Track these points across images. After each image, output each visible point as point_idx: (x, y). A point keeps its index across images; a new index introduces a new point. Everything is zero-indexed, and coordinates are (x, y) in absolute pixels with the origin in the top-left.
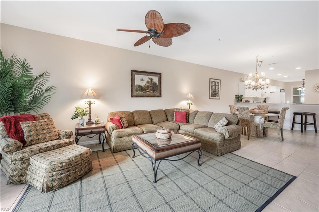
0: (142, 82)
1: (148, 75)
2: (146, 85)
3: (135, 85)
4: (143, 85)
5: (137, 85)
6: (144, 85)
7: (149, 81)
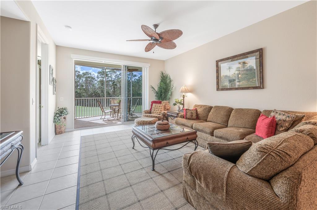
0: (230, 71)
1: (237, 60)
2: (234, 73)
3: (222, 76)
4: (230, 75)
5: (223, 76)
6: (233, 73)
7: (239, 68)
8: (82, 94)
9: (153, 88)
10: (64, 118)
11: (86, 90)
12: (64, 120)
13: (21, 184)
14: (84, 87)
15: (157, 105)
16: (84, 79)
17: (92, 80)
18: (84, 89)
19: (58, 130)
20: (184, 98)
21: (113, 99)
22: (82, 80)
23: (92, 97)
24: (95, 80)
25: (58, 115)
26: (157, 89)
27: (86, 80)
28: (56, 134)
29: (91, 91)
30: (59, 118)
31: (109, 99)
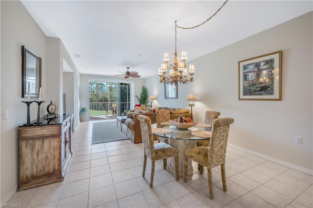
8: (93, 99)
9: (137, 96)
10: (85, 113)
11: (97, 96)
12: (84, 114)
13: (73, 132)
14: (95, 93)
15: (138, 107)
16: (95, 86)
17: (101, 87)
18: (95, 95)
19: (81, 119)
20: (152, 103)
21: (114, 103)
22: (93, 86)
23: (102, 102)
24: (105, 86)
25: (81, 112)
26: (140, 97)
27: (97, 86)
28: (80, 122)
29: (101, 96)
30: (82, 113)
31: (111, 103)
